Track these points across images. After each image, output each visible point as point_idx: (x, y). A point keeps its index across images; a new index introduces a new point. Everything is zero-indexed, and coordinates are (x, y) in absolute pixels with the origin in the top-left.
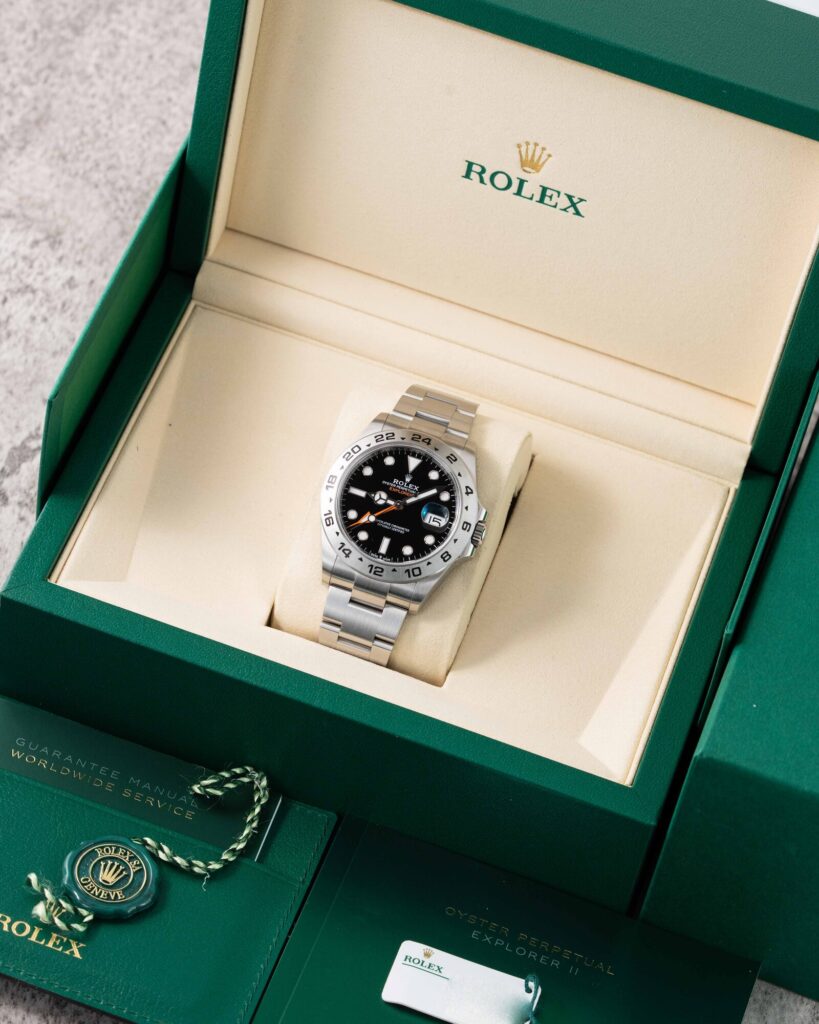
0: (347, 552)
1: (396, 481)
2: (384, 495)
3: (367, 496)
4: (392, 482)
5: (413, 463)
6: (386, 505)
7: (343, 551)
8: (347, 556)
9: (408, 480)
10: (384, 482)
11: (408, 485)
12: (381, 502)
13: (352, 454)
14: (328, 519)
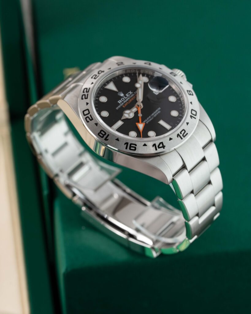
0: (161, 145)
1: (120, 102)
2: (127, 112)
3: (123, 120)
4: (119, 104)
5: (112, 87)
6: (136, 113)
7: (159, 148)
8: (164, 147)
9: (122, 95)
10: (117, 108)
11: (126, 96)
12: (132, 115)
13: (89, 115)
14: (130, 147)
